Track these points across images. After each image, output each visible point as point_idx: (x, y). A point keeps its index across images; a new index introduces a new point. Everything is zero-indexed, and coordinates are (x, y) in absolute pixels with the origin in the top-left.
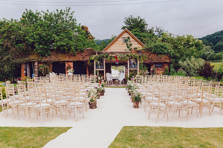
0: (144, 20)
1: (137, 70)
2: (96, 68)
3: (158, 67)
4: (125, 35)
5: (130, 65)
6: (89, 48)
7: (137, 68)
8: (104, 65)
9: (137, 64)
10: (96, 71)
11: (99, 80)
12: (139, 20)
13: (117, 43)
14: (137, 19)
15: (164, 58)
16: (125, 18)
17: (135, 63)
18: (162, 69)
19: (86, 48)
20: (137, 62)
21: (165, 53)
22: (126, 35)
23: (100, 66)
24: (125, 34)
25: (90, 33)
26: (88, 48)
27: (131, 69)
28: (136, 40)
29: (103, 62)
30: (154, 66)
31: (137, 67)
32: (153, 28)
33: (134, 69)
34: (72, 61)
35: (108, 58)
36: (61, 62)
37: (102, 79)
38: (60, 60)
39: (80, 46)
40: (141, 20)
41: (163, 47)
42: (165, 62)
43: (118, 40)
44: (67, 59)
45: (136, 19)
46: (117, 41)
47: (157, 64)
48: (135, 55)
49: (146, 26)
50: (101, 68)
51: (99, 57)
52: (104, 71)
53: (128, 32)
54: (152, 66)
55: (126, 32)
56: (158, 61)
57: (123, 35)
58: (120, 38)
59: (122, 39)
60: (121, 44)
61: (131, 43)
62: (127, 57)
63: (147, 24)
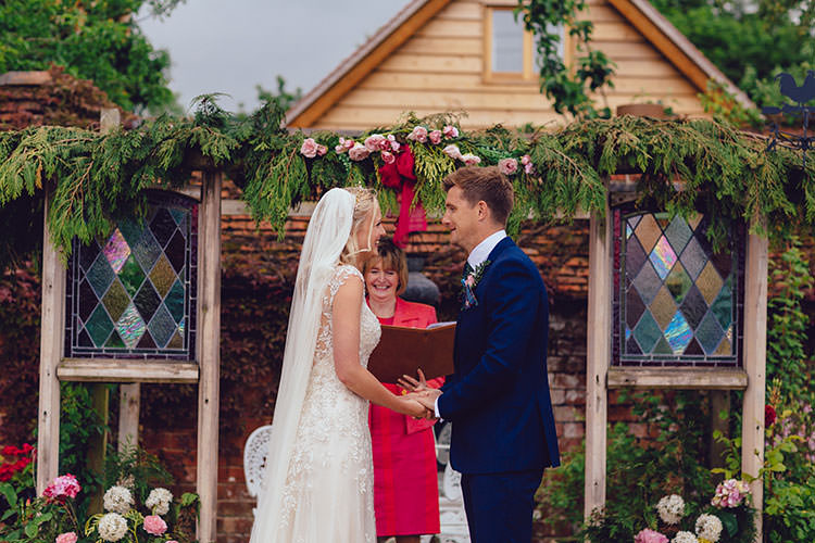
1: (739, 392)
2: (77, 346)
5: (628, 307)
7: (737, 362)
8: (209, 290)
9: (740, 294)
10: (80, 393)
17: (710, 282)
20: (731, 261)
23: (132, 312)
27: (646, 379)
29: (182, 253)
31: (739, 346)
33: (685, 379)
35: (269, 189)
37: (155, 524)
46: (421, 45)
48: (716, 147)
50: (146, 342)
51: (112, 165)
59: (483, 21)
60: (472, 82)
61: (595, 47)
62: (589, 178)
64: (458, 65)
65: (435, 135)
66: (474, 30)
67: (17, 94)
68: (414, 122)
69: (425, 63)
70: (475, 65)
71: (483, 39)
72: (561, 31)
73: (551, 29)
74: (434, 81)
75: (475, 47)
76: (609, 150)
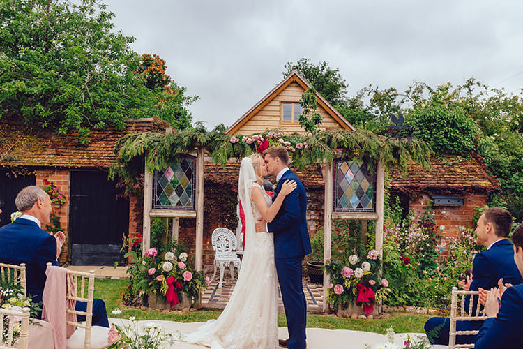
0: (337, 73)
1: (376, 220)
2: (156, 205)
3: (442, 207)
4: (290, 93)
5: (338, 193)
6: (151, 119)
7: (374, 211)
8: (200, 187)
9: (375, 188)
11: (166, 274)
12: (325, 72)
13: (264, 118)
14: (320, 69)
15: (462, 172)
16: (287, 66)
17: (365, 185)
18: (459, 218)
19: (136, 118)
20: (372, 178)
21: (466, 152)
22: (294, 94)
23: (174, 194)
24: (290, 89)
25: (170, 81)
26: (143, 120)
27: (345, 216)
28: (327, 112)
29: (190, 174)
30: (425, 200)
31: (375, 205)
33: (357, 216)
34: (65, 169)
35: (220, 153)
36: (14, 168)
37: (182, 265)
38: (11, 160)
40: (330, 73)
41: (453, 125)
42: (473, 188)
44: (45, 159)
45: (318, 68)
46: (262, 113)
47: (440, 194)
49: (341, 90)
50: (179, 204)
52: (194, 219)
53: (302, 85)
54: (415, 201)
55: (296, 82)
56: (442, 184)
57: (284, 93)
58: (273, 103)
59: (280, 106)
62: (327, 150)
63: (345, 84)
64: (273, 118)
65: (275, 135)
66: (278, 108)
67: (143, 125)
68: (268, 131)
70: (277, 118)
71: (280, 111)
75: (278, 113)
76: (334, 140)
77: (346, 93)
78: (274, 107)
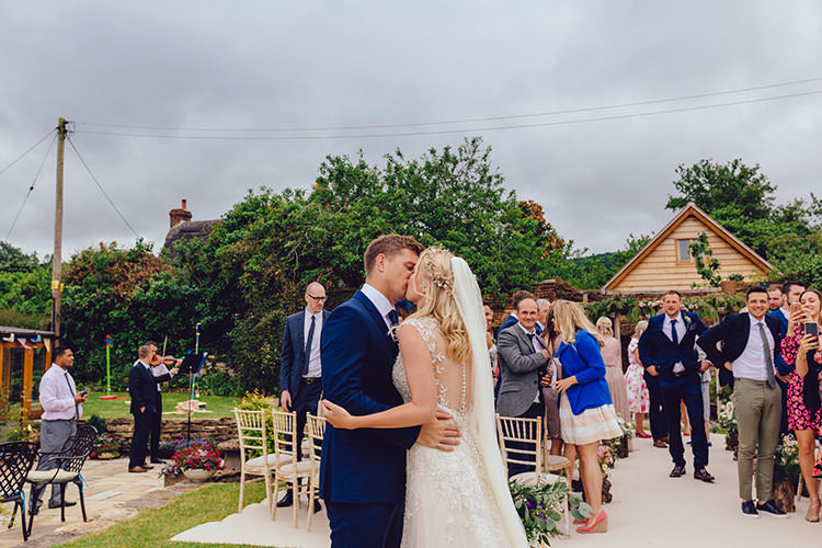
0: (758, 171)
4: (687, 229)
6: (553, 281)
12: (737, 172)
13: (655, 259)
14: (731, 169)
16: (679, 170)
22: (692, 230)
24: (686, 224)
25: (549, 229)
26: (546, 281)
32: (799, 203)
35: (633, 315)
39: (520, 273)
40: (746, 173)
43: (659, 248)
45: (726, 168)
46: (655, 254)
49: (767, 194)
53: (697, 216)
55: (693, 216)
57: (679, 230)
58: (667, 242)
59: (675, 244)
60: (673, 265)
61: (714, 257)
63: (772, 186)
64: (668, 259)
66: (673, 248)
69: (657, 259)
70: (674, 259)
71: (676, 251)
72: (703, 255)
73: (700, 256)
74: (660, 265)
75: (674, 253)
77: (773, 199)
78: (669, 246)
